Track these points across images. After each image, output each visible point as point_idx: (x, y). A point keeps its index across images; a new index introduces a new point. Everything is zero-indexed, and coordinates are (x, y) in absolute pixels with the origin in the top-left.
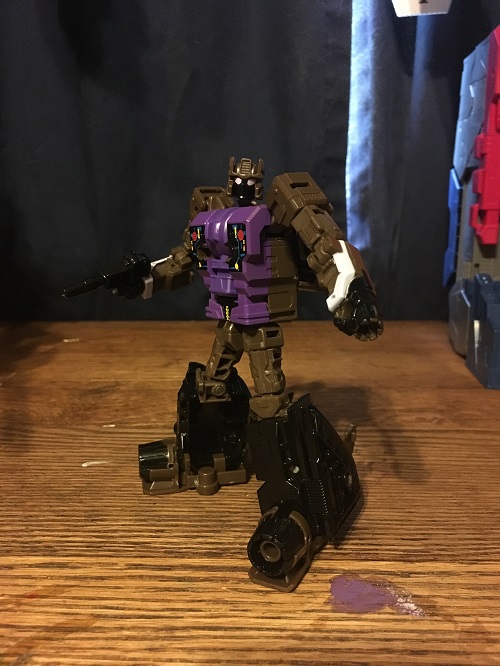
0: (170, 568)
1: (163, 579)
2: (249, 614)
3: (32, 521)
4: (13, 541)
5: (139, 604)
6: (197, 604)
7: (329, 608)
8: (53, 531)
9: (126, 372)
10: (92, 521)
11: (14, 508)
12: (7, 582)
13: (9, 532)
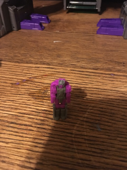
0: (83, 72)
1: (81, 74)
4: (38, 61)
6: (92, 82)
8: (48, 59)
10: (59, 57)
11: (37, 52)
12: (38, 71)
13: (36, 58)
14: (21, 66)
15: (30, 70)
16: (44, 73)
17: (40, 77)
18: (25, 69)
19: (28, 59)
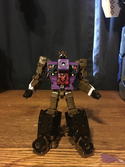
0: (60, 151)
1: (59, 154)
2: (82, 163)
3: (24, 139)
4: (20, 144)
5: (54, 160)
6: (69, 160)
7: (102, 162)
8: (30, 142)
9: (40, 103)
11: (19, 136)
12: (21, 154)
13: (19, 142)
14: (5, 151)
15: (13, 154)
16: (27, 156)
17: (23, 160)
18: (8, 154)
19: (12, 143)
